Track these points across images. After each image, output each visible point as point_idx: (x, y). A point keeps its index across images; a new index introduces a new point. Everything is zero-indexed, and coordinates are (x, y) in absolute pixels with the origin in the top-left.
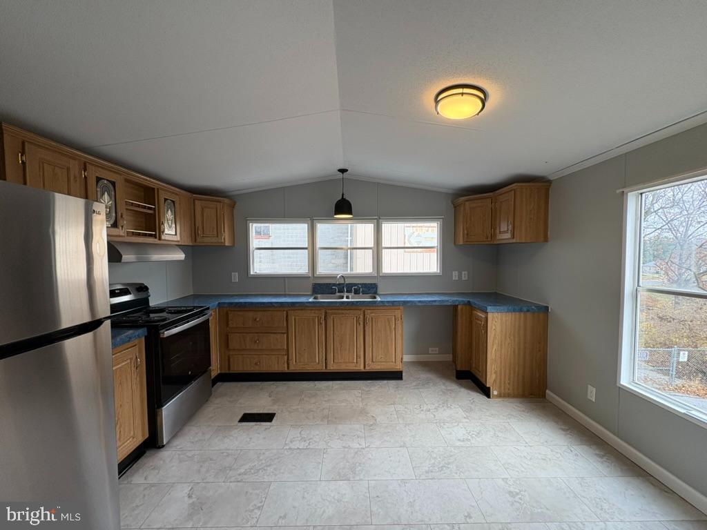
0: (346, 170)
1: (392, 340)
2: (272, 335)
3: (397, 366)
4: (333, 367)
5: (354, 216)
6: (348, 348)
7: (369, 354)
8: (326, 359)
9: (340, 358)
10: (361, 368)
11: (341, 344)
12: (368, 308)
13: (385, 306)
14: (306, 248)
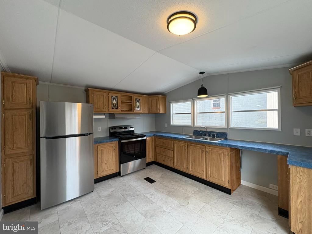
0: (204, 72)
1: (222, 167)
2: (168, 150)
3: (225, 184)
4: (191, 172)
5: (208, 96)
6: (197, 164)
7: (208, 172)
8: (188, 167)
9: (194, 168)
10: (204, 178)
11: (194, 161)
12: (208, 145)
13: (217, 146)
14: (190, 113)
